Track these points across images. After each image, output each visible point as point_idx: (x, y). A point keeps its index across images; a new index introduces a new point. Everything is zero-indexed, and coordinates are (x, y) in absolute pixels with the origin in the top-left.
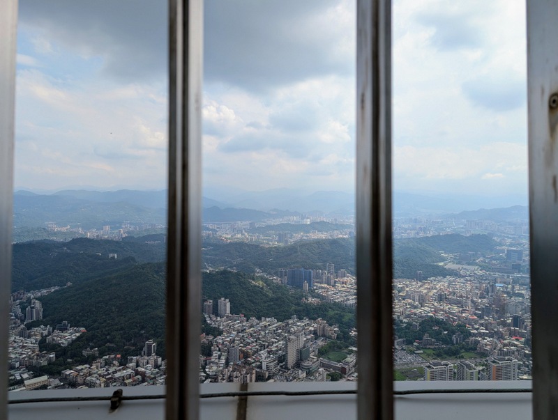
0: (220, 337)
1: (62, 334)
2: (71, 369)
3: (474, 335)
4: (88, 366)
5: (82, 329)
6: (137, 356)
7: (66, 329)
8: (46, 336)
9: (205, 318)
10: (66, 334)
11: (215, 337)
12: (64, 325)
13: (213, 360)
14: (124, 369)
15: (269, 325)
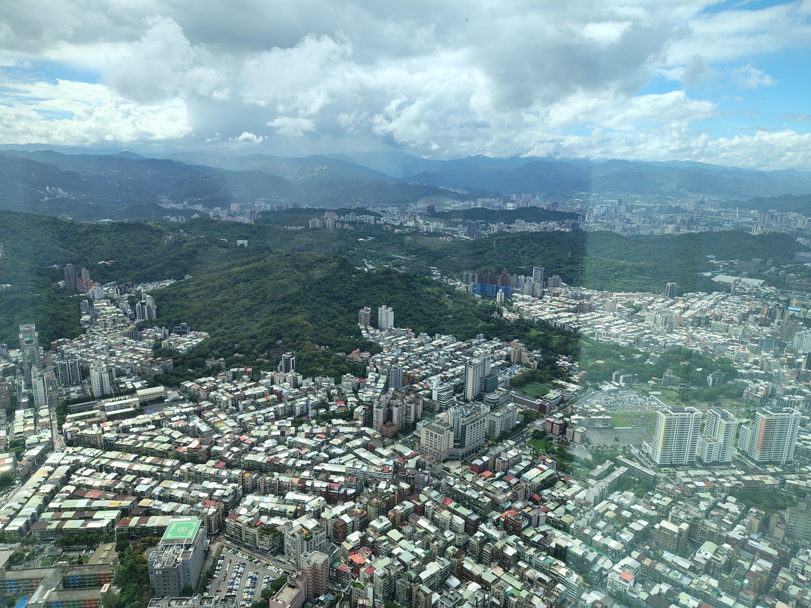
0: (379, 355)
1: (181, 339)
2: (191, 381)
3: (743, 376)
4: (212, 379)
5: (204, 334)
6: (272, 371)
7: (186, 333)
8: (161, 340)
9: (360, 330)
10: (185, 339)
11: (372, 354)
12: (183, 327)
13: (367, 383)
14: (255, 386)
15: (445, 344)
